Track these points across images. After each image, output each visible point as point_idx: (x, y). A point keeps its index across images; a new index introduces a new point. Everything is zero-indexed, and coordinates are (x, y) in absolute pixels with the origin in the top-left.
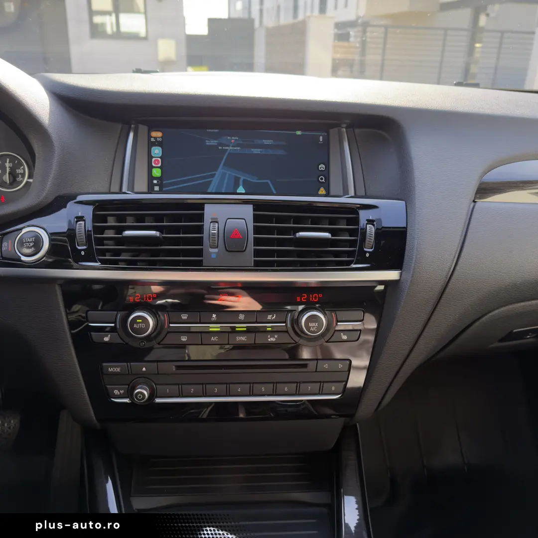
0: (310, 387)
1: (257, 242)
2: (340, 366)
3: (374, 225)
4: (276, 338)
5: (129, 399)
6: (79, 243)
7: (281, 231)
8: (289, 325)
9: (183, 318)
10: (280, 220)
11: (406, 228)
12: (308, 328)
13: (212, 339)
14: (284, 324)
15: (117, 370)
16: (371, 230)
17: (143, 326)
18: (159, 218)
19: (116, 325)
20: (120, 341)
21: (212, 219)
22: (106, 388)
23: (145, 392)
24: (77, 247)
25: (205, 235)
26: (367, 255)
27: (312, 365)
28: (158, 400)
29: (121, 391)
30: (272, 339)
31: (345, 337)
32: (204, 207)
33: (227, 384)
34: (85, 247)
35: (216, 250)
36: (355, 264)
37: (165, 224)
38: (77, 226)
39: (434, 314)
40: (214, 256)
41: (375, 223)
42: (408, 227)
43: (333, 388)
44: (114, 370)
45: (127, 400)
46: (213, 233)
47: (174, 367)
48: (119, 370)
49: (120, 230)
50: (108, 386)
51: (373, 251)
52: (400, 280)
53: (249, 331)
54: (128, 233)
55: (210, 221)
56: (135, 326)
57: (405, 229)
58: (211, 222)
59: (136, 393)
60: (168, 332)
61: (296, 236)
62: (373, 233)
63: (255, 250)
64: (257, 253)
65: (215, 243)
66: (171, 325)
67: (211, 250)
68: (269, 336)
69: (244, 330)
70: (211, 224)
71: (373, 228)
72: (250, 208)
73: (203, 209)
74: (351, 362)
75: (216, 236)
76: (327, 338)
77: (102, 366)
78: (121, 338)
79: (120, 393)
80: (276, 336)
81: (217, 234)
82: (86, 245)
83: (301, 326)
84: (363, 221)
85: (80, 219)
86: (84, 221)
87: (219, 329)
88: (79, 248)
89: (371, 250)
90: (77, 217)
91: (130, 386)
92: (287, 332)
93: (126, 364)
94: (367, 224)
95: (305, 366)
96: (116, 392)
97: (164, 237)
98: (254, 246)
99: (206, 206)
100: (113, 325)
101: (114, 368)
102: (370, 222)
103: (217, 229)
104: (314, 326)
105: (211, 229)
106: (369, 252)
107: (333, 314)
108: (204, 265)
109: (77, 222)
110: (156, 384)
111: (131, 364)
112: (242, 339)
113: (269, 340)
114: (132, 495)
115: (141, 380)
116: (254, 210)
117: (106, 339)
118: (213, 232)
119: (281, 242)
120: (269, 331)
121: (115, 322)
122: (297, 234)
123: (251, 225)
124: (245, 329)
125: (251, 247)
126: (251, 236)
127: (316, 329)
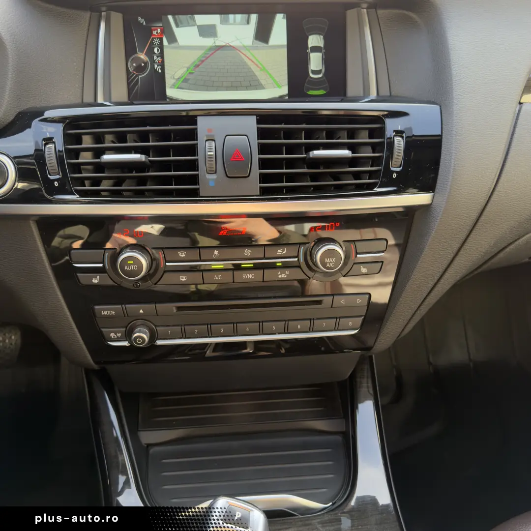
0: (324, 323)
1: (263, 164)
2: (359, 301)
3: (402, 137)
4: (287, 275)
5: (127, 342)
6: (51, 171)
7: (291, 149)
8: (302, 260)
9: (181, 256)
10: (288, 134)
11: (441, 136)
12: (324, 265)
13: (216, 278)
14: (296, 259)
15: (111, 313)
16: (399, 143)
17: (135, 267)
18: (144, 137)
19: (104, 265)
20: (111, 283)
21: (207, 136)
22: (101, 332)
23: (145, 336)
24: (49, 176)
25: (200, 157)
26: (395, 175)
27: (327, 300)
28: (159, 342)
29: (118, 335)
30: (282, 276)
31: (365, 271)
32: (196, 120)
33: (234, 323)
34: (58, 177)
35: (214, 176)
36: (379, 187)
37: (151, 144)
38: (46, 150)
39: (468, 241)
40: (212, 184)
41: (404, 135)
42: (443, 134)
43: (350, 324)
44: (107, 313)
45: (126, 344)
46: (209, 155)
47: (174, 308)
48: (113, 313)
49: (98, 153)
50: (103, 330)
51: (402, 170)
52: (431, 204)
53: (256, 267)
54: (108, 157)
55: (205, 138)
56: (126, 268)
57: (440, 138)
58: (207, 140)
59: (135, 337)
60: (165, 272)
61: (309, 154)
62: (402, 149)
63: (260, 174)
64: (263, 178)
65: (213, 167)
66: (167, 264)
67: (209, 176)
68: (279, 273)
69: (251, 267)
70: (207, 143)
71: (402, 141)
72: (253, 120)
73: (196, 124)
74: (370, 295)
75: (214, 159)
76: (344, 273)
77: (93, 310)
78: (112, 279)
79: (117, 337)
80: (287, 273)
81: (214, 156)
82: (59, 174)
83: (316, 261)
84: (389, 133)
85: (48, 140)
86: (54, 143)
87: (222, 266)
88: (52, 177)
89: (398, 169)
90: (44, 140)
91: (128, 328)
92: (299, 267)
93: (120, 306)
94: (394, 136)
95: (319, 302)
96: (113, 335)
97: (150, 161)
98: (259, 169)
99: (199, 119)
100: (101, 265)
101: (107, 311)
102: (399, 133)
103: (214, 150)
104: (331, 262)
105: (207, 150)
106: (397, 172)
107: (352, 245)
108: (201, 195)
109: (45, 145)
110: (156, 326)
111: (126, 306)
112: (249, 276)
113: (280, 277)
114: (139, 429)
115: (139, 322)
116: (258, 122)
117: (95, 281)
118: (209, 153)
119: (291, 164)
120: (279, 267)
121: (103, 262)
122: (311, 153)
123: (255, 142)
124: (252, 265)
125: (256, 171)
126: (256, 157)
127: (333, 265)
